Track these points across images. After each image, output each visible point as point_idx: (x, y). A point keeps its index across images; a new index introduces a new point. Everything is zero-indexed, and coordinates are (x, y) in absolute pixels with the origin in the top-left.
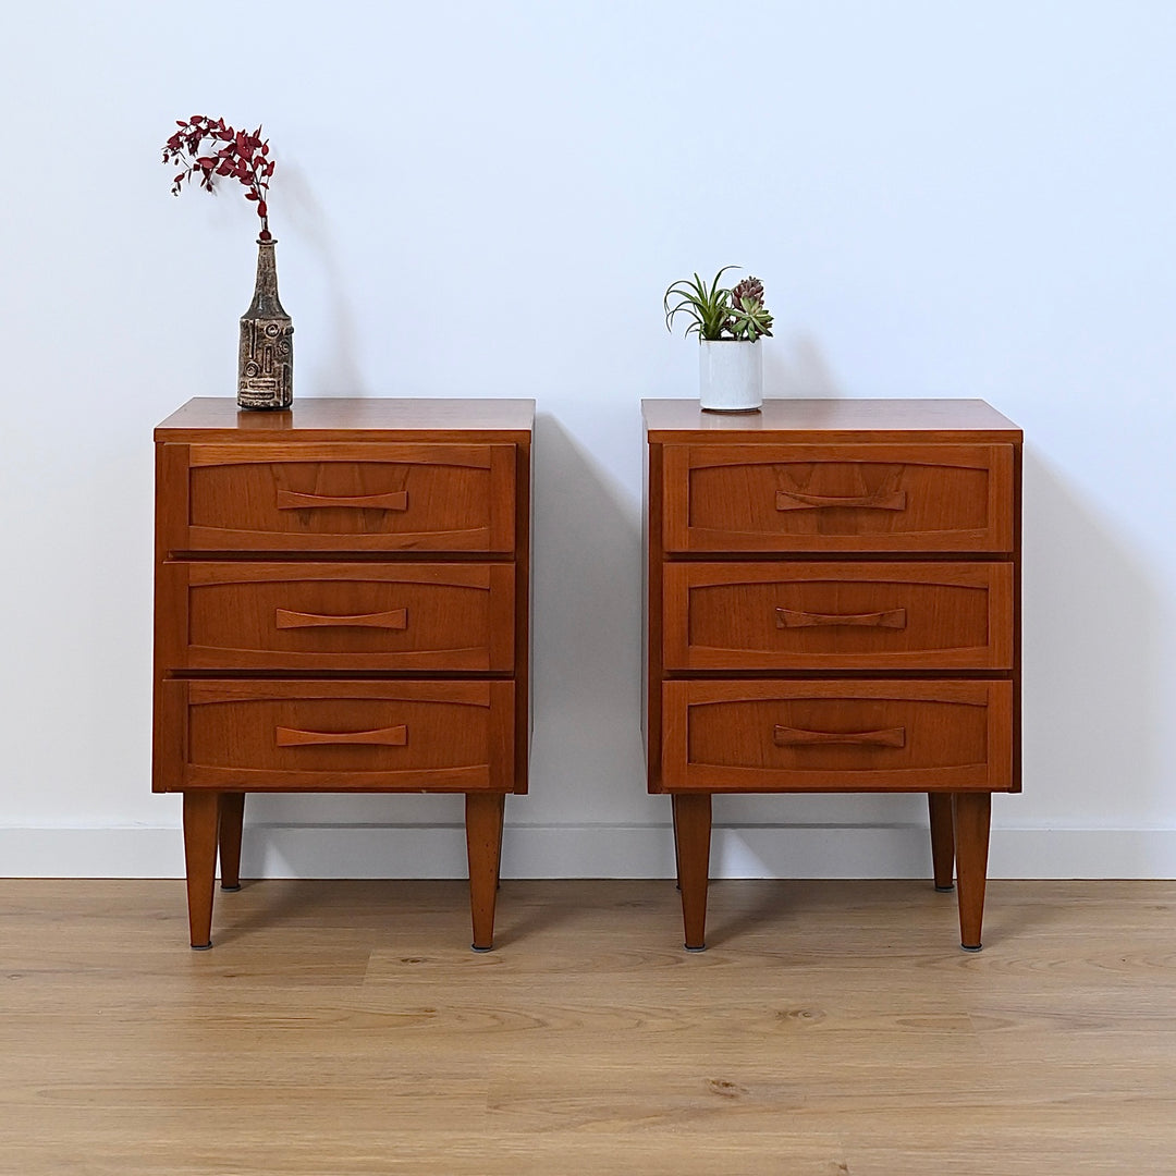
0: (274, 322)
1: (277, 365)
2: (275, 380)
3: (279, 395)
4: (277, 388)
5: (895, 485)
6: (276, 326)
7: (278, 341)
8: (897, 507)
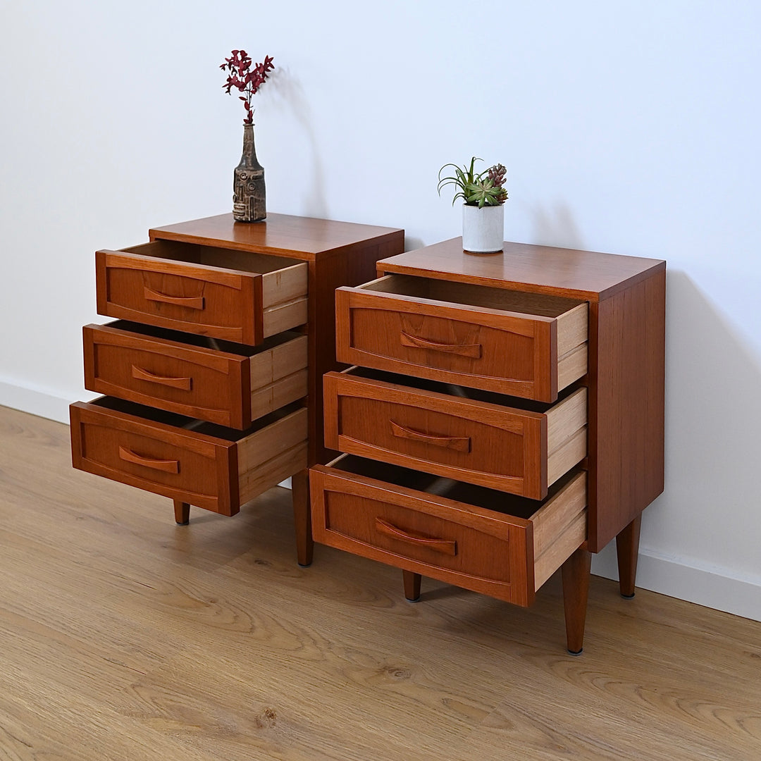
0: (245, 172)
1: (246, 197)
2: (246, 205)
3: (248, 214)
4: (246, 209)
5: (474, 339)
6: (245, 174)
7: (247, 183)
8: (473, 355)
